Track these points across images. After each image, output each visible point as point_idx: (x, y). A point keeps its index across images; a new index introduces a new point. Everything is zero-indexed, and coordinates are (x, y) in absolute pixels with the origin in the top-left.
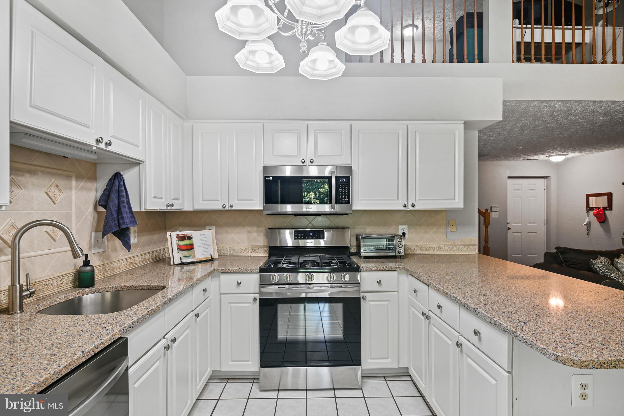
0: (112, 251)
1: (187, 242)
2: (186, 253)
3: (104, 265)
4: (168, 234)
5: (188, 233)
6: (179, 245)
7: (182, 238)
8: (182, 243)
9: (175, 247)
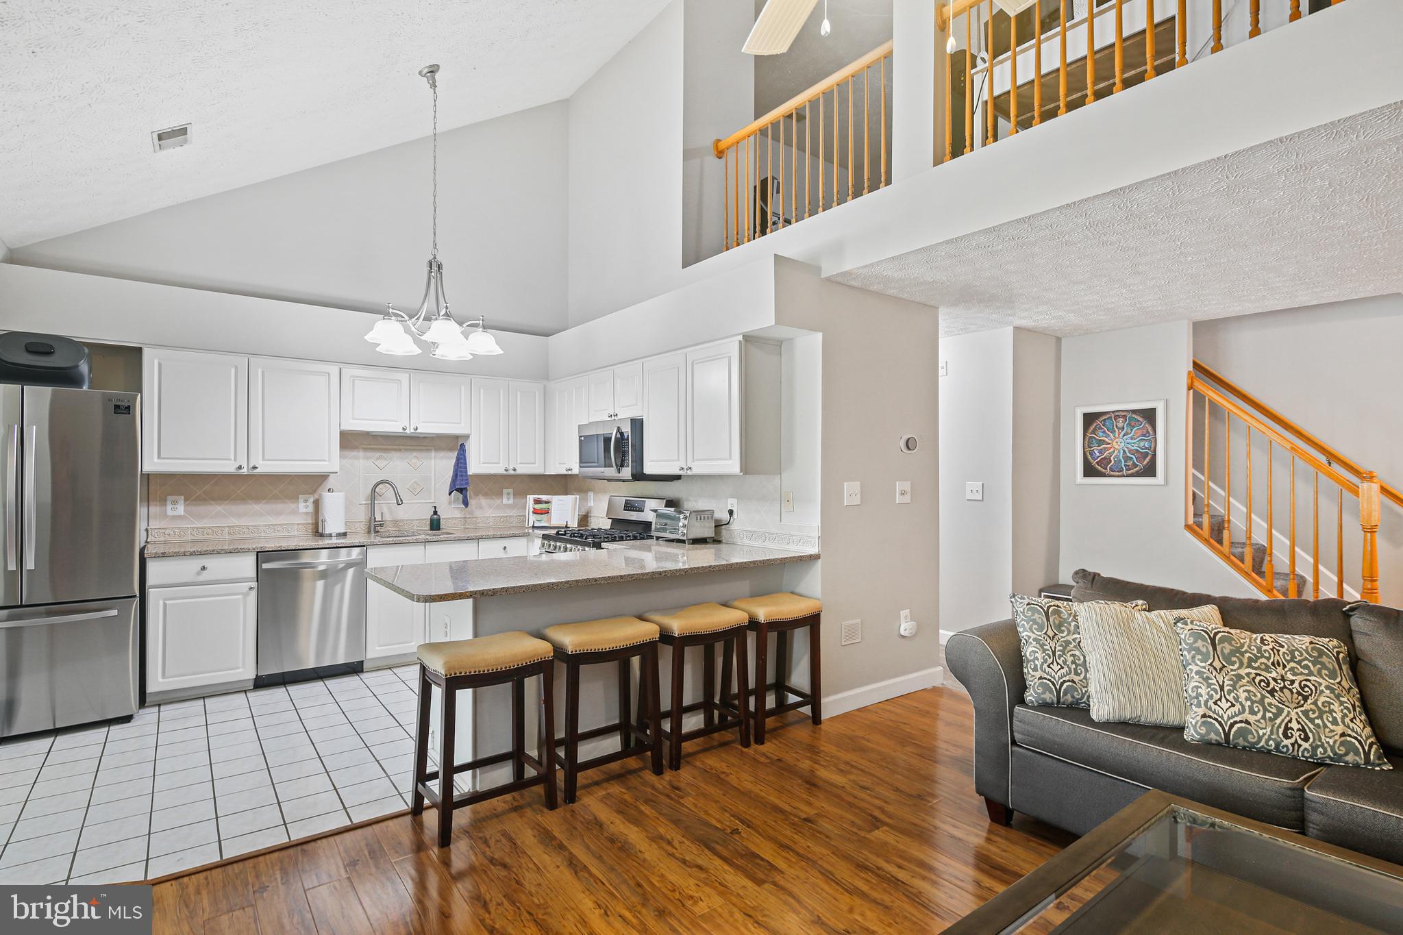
0: (476, 508)
1: (543, 506)
2: (539, 517)
3: (465, 518)
4: (528, 496)
5: (544, 498)
6: (534, 509)
7: (537, 502)
8: (538, 506)
9: (531, 510)
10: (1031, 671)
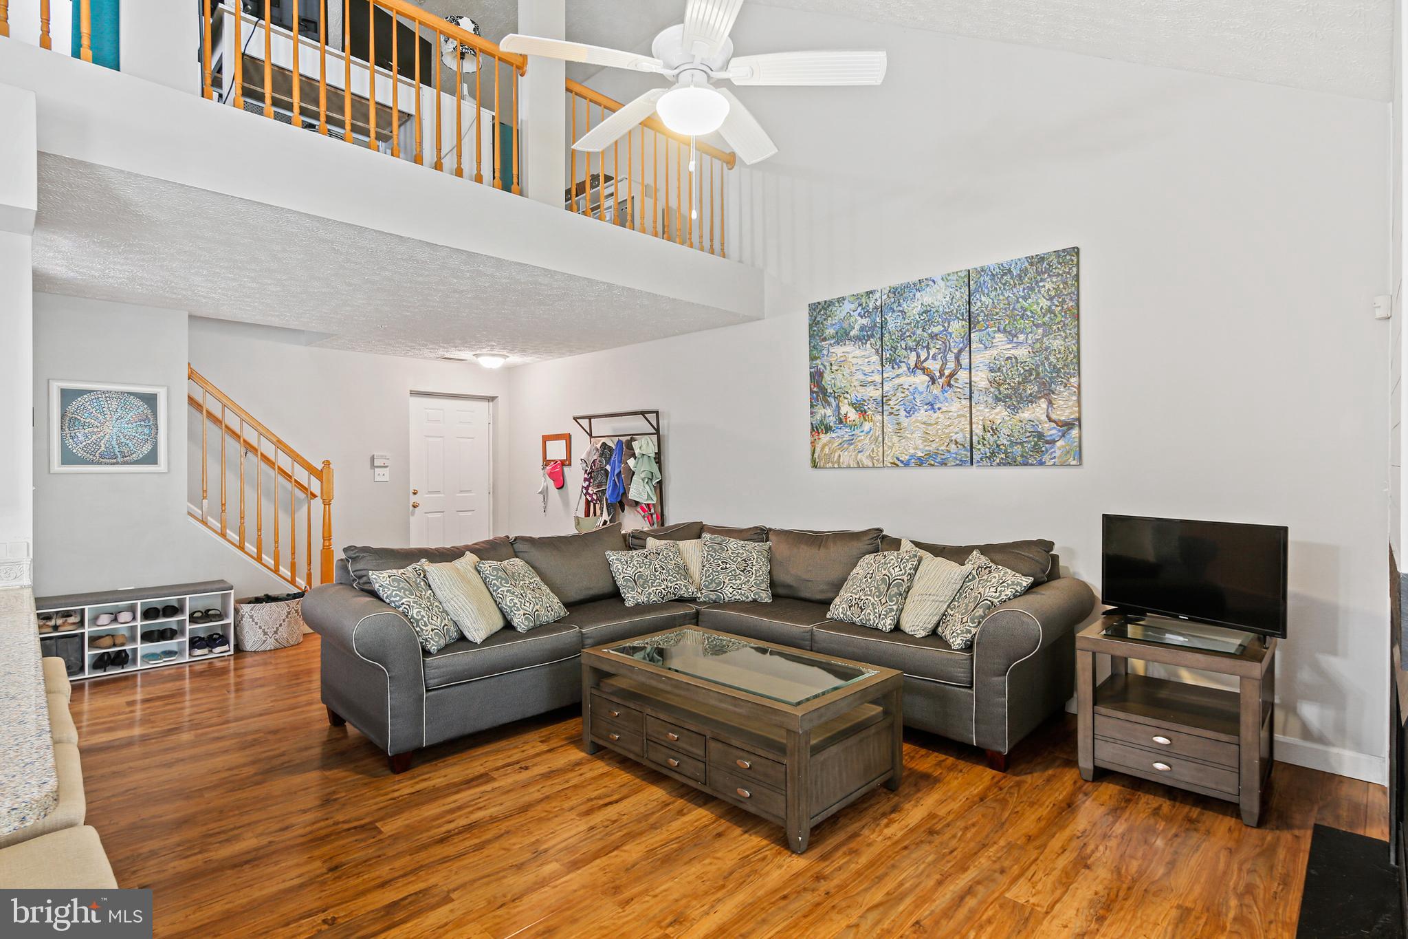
10: (423, 628)
